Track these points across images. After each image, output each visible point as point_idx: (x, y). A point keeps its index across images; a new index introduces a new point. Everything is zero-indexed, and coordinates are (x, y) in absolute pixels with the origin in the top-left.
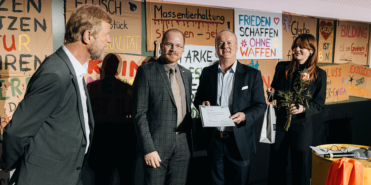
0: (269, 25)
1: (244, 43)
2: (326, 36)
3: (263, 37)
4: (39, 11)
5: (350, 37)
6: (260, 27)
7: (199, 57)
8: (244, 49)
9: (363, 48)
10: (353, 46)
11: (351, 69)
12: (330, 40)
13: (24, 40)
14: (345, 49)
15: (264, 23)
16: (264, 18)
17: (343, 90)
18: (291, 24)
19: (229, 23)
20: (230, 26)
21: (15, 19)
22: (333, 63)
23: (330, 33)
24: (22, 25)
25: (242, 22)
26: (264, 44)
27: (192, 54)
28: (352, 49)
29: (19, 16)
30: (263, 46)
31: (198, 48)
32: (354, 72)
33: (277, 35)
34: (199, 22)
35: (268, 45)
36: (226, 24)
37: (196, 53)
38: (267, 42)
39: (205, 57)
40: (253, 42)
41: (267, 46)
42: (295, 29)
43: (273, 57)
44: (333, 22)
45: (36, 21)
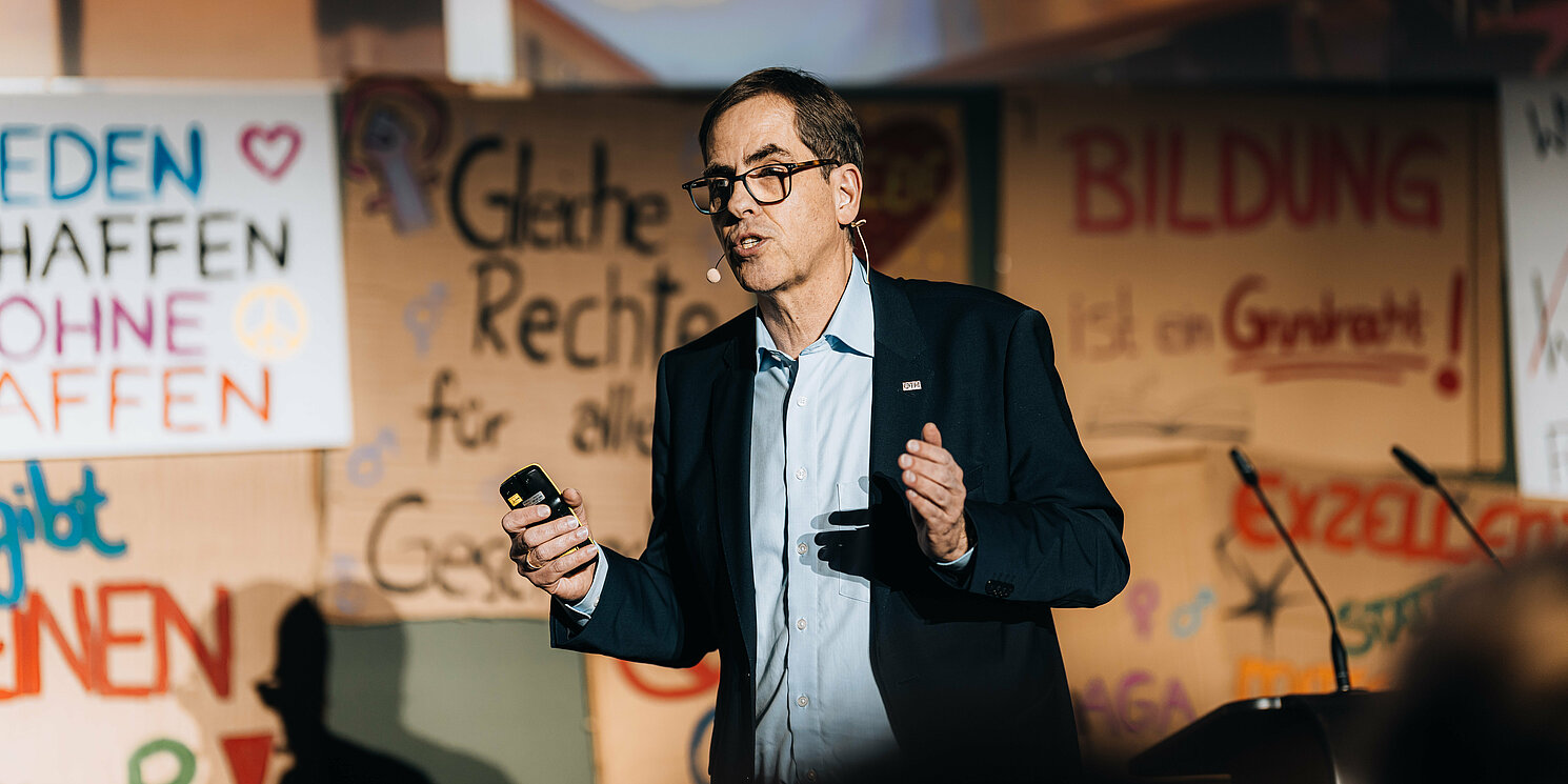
0: (194, 182)
3: (130, 281)
5: (1198, 226)
6: (97, 203)
9: (1392, 313)
10: (1253, 301)
14: (1142, 336)
15: (135, 179)
16: (134, 134)
18: (446, 164)
23: (924, 210)
26: (146, 336)
28: (1245, 330)
30: (132, 353)
33: (281, 259)
35: (182, 337)
38: (171, 322)
40: (20, 326)
41: (171, 347)
42: (497, 200)
43: (245, 431)
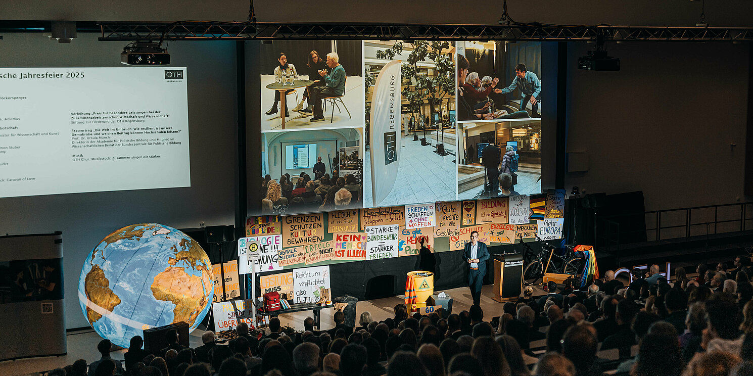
0: (427, 210)
1: (411, 221)
2: (468, 210)
3: (423, 217)
4: (319, 220)
5: (489, 208)
7: (386, 230)
8: (411, 224)
9: (502, 213)
10: (492, 213)
11: (491, 226)
12: (472, 212)
13: (314, 231)
14: (486, 215)
15: (423, 210)
16: (423, 207)
17: (485, 239)
18: (442, 207)
19: (402, 213)
20: (403, 214)
21: (311, 224)
22: (475, 225)
23: (472, 208)
24: (314, 226)
25: (410, 211)
27: (382, 229)
29: (313, 223)
30: (423, 221)
31: (385, 226)
32: (495, 228)
34: (386, 215)
36: (400, 213)
37: (384, 229)
39: (389, 230)
40: (416, 220)
42: (445, 209)
43: (430, 226)
44: (474, 202)
45: (318, 224)
